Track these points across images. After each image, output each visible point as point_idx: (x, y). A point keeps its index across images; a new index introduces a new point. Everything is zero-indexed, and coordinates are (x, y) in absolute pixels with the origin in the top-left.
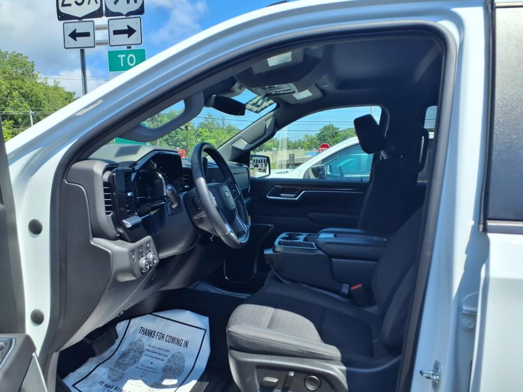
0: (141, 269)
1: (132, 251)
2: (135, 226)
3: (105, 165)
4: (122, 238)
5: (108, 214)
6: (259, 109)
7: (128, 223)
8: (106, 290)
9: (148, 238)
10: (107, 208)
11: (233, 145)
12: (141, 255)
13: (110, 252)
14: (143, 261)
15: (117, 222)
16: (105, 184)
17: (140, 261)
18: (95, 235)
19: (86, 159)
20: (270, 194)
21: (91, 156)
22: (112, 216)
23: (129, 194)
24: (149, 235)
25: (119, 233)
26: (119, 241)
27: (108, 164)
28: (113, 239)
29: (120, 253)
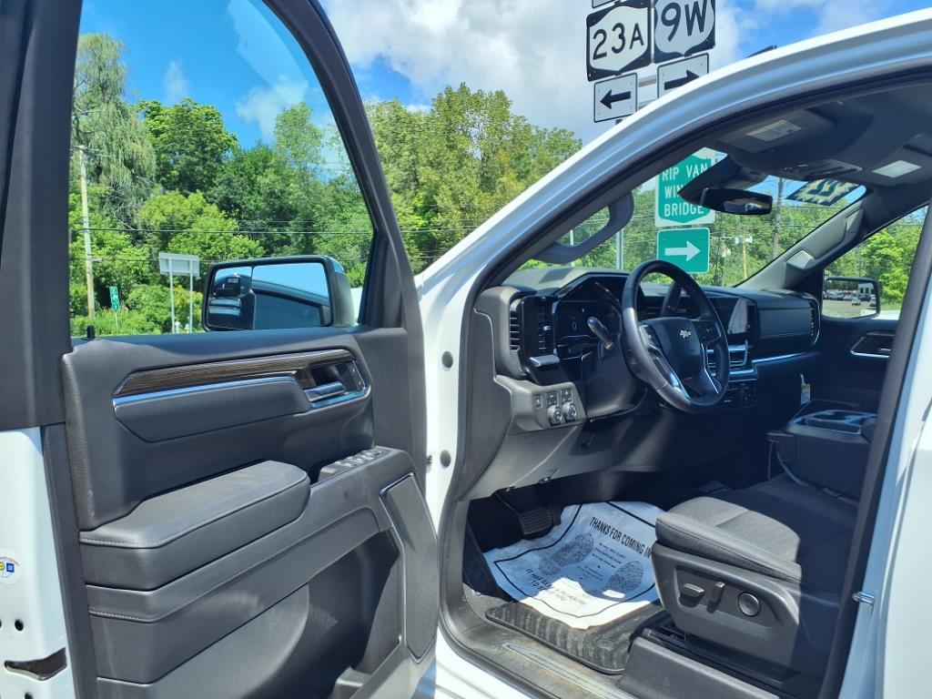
0: (550, 419)
1: (537, 395)
2: (545, 367)
3: (513, 292)
4: (528, 378)
5: (513, 348)
6: (829, 198)
7: (538, 361)
8: (507, 436)
9: (570, 384)
10: (513, 342)
11: (789, 262)
12: (553, 401)
13: (510, 391)
14: (552, 410)
15: (524, 360)
16: (512, 314)
17: (550, 409)
18: (499, 372)
19: (500, 285)
20: (857, 347)
21: (505, 282)
22: (519, 352)
23: (546, 328)
24: (572, 381)
25: (527, 373)
26: (526, 381)
27: (518, 291)
28: (520, 378)
29: (522, 395)
